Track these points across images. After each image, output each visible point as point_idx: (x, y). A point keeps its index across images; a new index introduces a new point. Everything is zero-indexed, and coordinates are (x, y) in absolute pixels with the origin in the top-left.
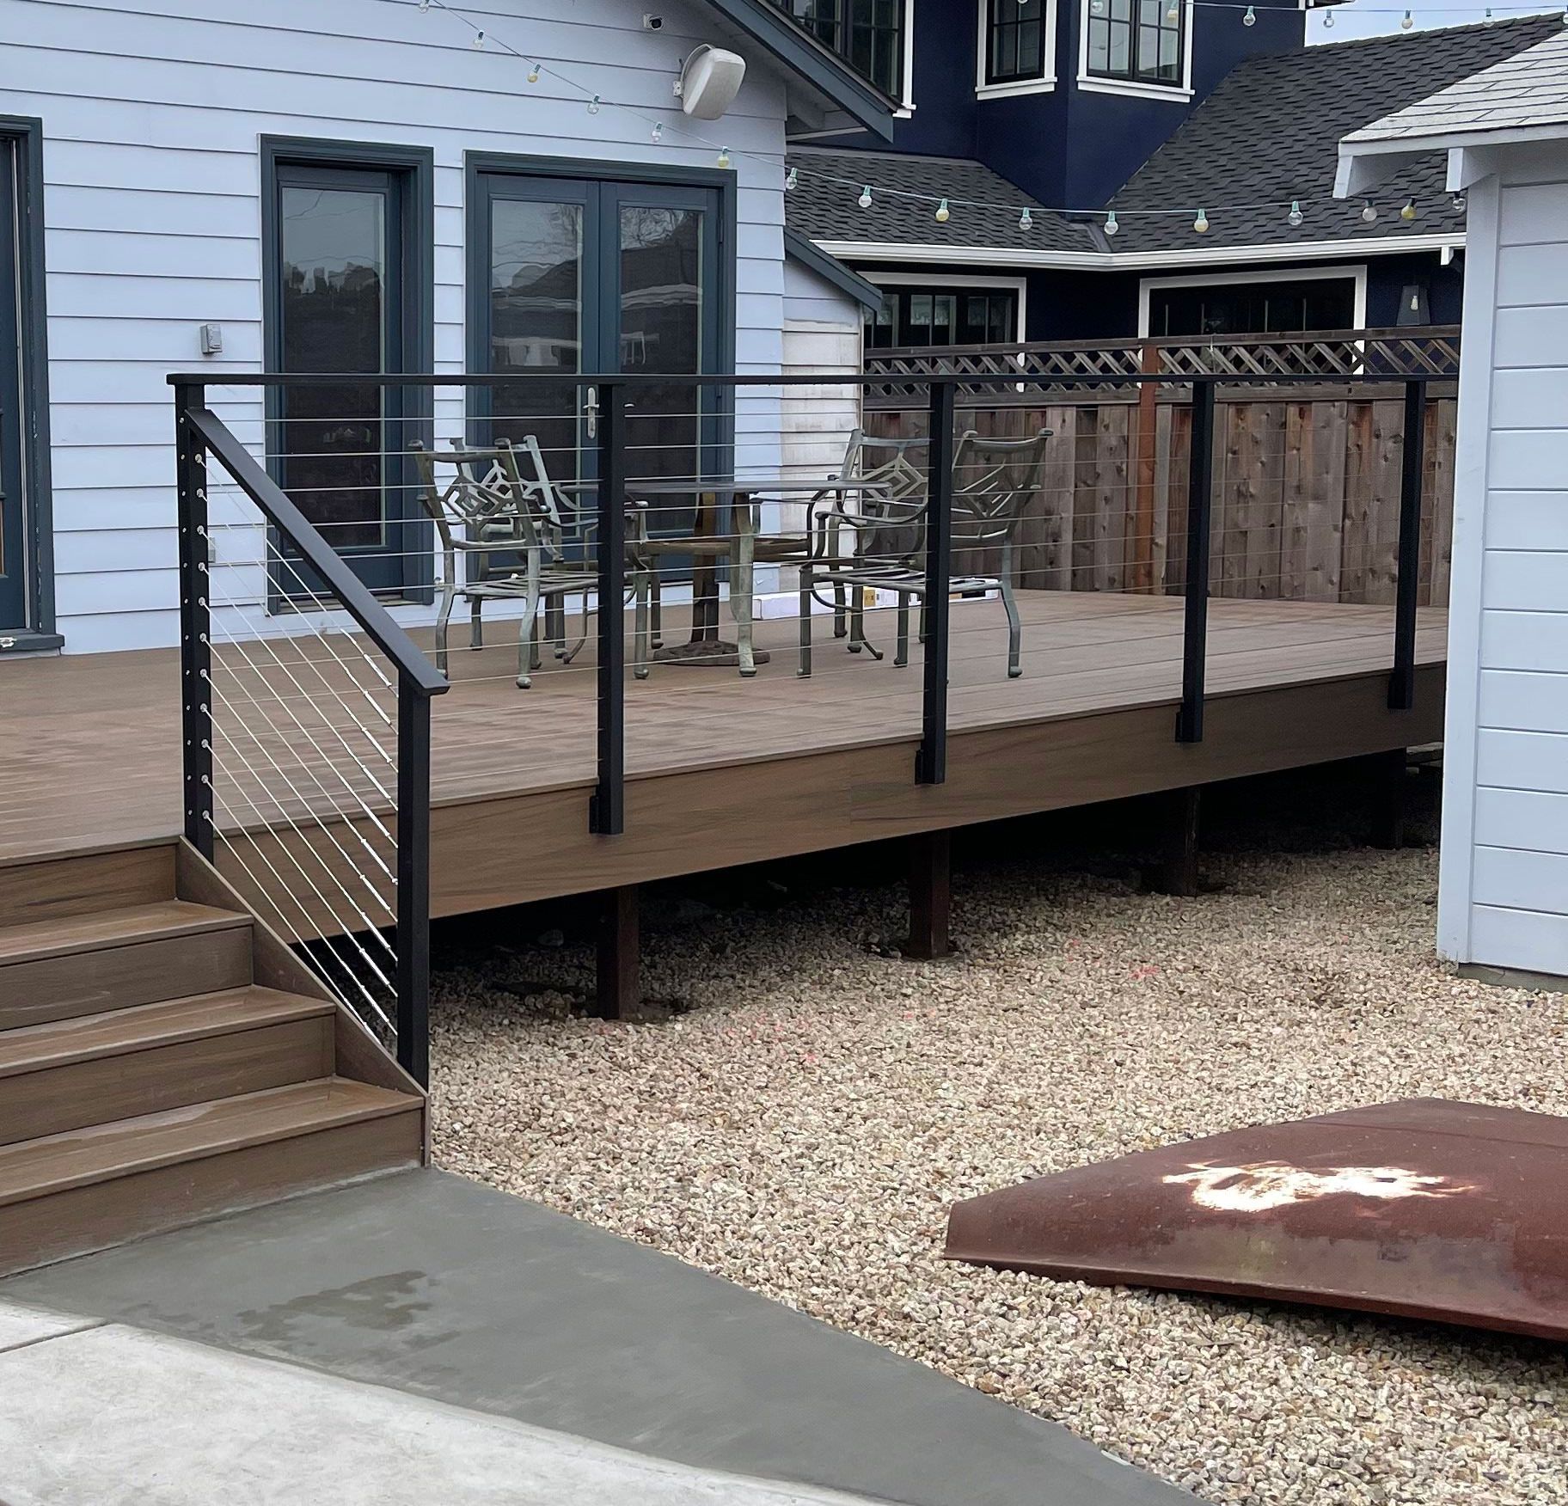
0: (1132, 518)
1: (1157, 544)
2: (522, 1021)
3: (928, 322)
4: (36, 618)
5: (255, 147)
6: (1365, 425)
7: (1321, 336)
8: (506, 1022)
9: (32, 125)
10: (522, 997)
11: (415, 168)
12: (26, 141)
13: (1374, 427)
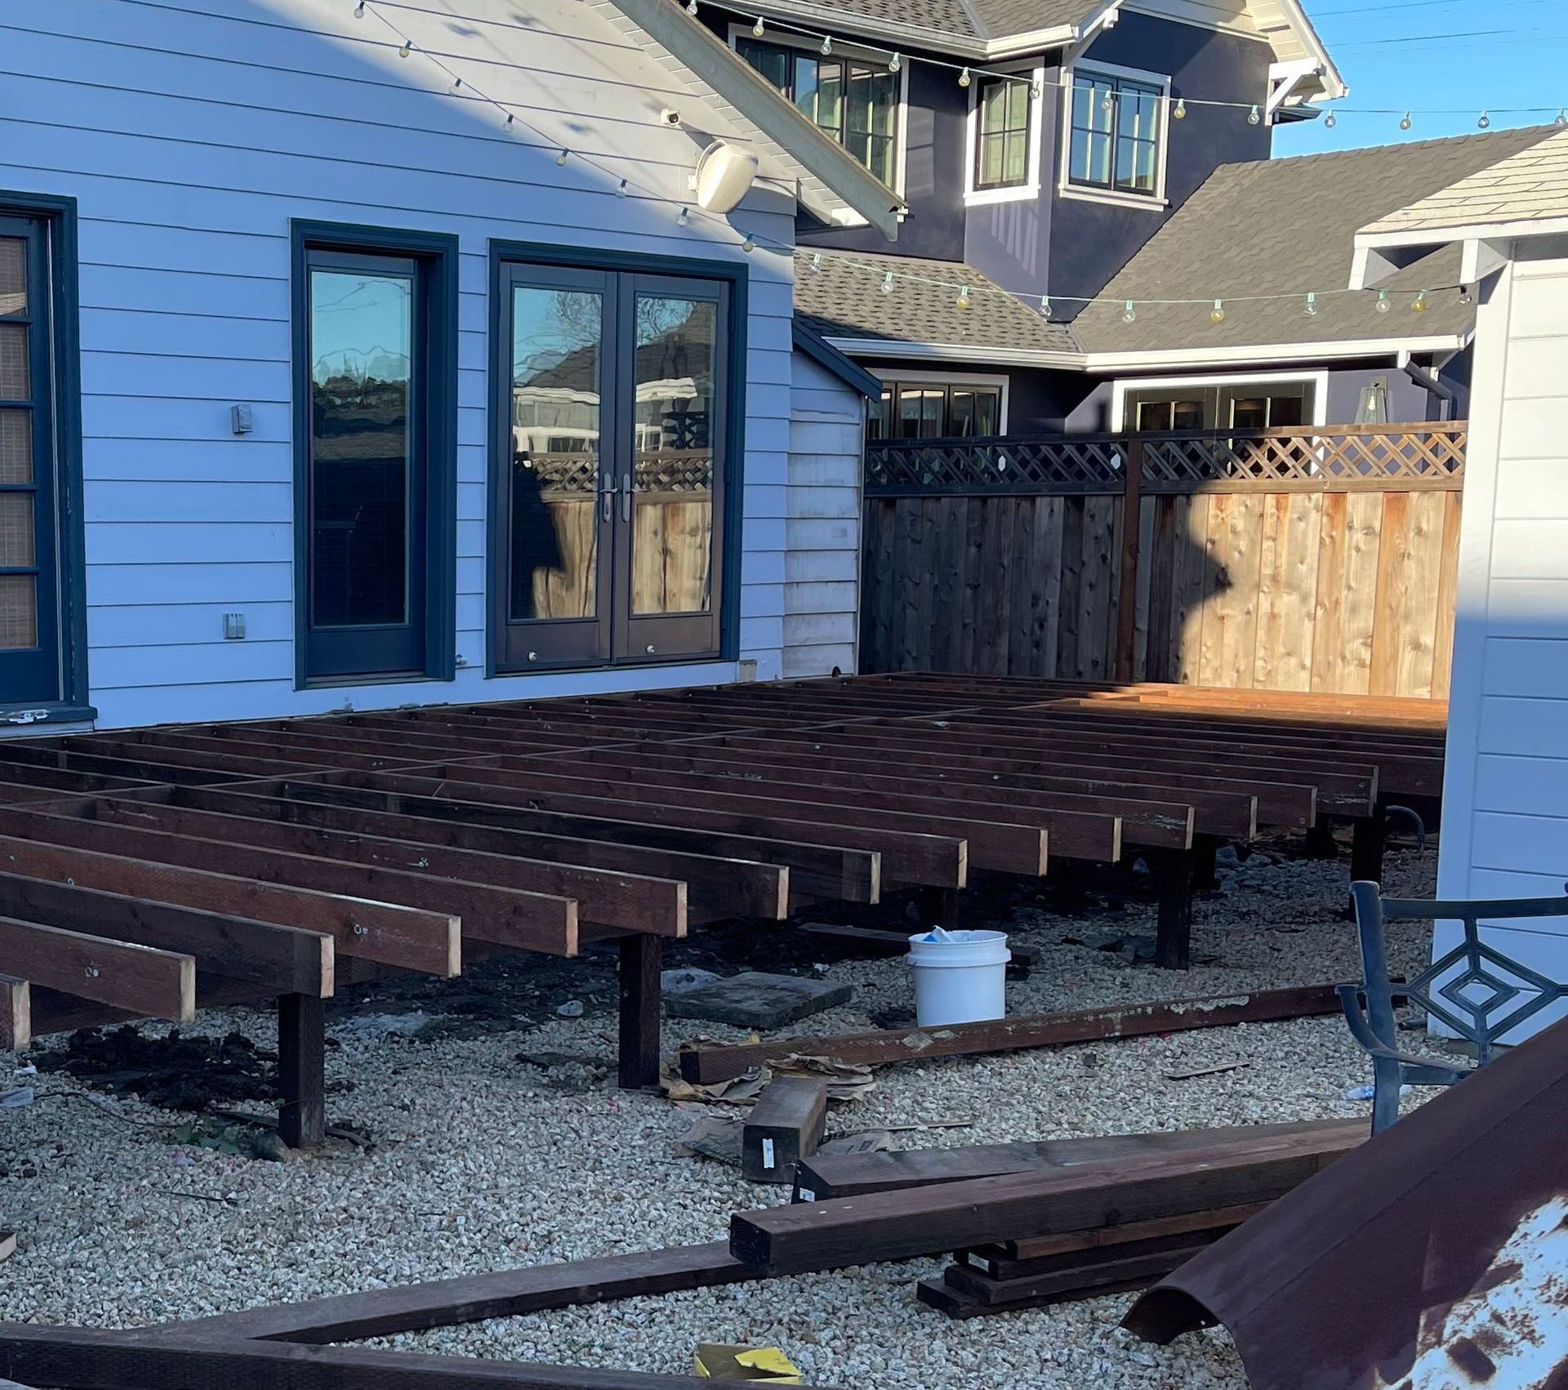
0: (1115, 604)
1: (1138, 629)
2: (546, 1093)
3: (917, 417)
4: (69, 690)
5: (286, 230)
6: (1338, 518)
7: (1300, 432)
8: (531, 1094)
9: (67, 204)
10: (545, 1068)
11: (441, 255)
12: (61, 219)
13: (1348, 519)
